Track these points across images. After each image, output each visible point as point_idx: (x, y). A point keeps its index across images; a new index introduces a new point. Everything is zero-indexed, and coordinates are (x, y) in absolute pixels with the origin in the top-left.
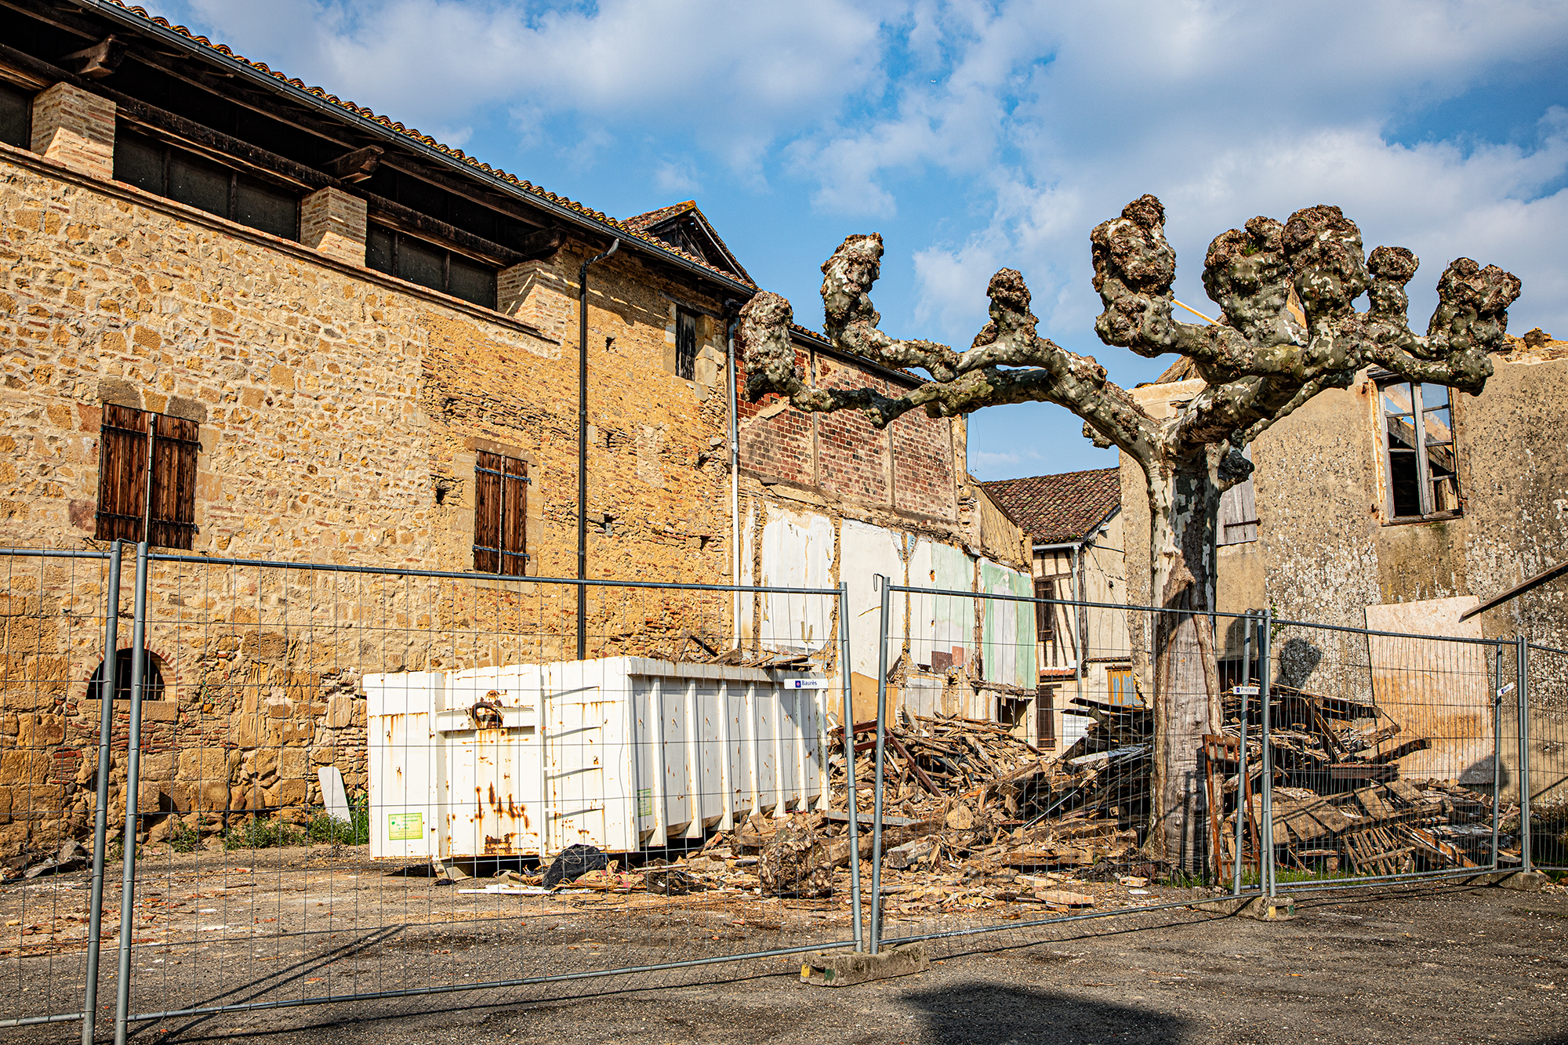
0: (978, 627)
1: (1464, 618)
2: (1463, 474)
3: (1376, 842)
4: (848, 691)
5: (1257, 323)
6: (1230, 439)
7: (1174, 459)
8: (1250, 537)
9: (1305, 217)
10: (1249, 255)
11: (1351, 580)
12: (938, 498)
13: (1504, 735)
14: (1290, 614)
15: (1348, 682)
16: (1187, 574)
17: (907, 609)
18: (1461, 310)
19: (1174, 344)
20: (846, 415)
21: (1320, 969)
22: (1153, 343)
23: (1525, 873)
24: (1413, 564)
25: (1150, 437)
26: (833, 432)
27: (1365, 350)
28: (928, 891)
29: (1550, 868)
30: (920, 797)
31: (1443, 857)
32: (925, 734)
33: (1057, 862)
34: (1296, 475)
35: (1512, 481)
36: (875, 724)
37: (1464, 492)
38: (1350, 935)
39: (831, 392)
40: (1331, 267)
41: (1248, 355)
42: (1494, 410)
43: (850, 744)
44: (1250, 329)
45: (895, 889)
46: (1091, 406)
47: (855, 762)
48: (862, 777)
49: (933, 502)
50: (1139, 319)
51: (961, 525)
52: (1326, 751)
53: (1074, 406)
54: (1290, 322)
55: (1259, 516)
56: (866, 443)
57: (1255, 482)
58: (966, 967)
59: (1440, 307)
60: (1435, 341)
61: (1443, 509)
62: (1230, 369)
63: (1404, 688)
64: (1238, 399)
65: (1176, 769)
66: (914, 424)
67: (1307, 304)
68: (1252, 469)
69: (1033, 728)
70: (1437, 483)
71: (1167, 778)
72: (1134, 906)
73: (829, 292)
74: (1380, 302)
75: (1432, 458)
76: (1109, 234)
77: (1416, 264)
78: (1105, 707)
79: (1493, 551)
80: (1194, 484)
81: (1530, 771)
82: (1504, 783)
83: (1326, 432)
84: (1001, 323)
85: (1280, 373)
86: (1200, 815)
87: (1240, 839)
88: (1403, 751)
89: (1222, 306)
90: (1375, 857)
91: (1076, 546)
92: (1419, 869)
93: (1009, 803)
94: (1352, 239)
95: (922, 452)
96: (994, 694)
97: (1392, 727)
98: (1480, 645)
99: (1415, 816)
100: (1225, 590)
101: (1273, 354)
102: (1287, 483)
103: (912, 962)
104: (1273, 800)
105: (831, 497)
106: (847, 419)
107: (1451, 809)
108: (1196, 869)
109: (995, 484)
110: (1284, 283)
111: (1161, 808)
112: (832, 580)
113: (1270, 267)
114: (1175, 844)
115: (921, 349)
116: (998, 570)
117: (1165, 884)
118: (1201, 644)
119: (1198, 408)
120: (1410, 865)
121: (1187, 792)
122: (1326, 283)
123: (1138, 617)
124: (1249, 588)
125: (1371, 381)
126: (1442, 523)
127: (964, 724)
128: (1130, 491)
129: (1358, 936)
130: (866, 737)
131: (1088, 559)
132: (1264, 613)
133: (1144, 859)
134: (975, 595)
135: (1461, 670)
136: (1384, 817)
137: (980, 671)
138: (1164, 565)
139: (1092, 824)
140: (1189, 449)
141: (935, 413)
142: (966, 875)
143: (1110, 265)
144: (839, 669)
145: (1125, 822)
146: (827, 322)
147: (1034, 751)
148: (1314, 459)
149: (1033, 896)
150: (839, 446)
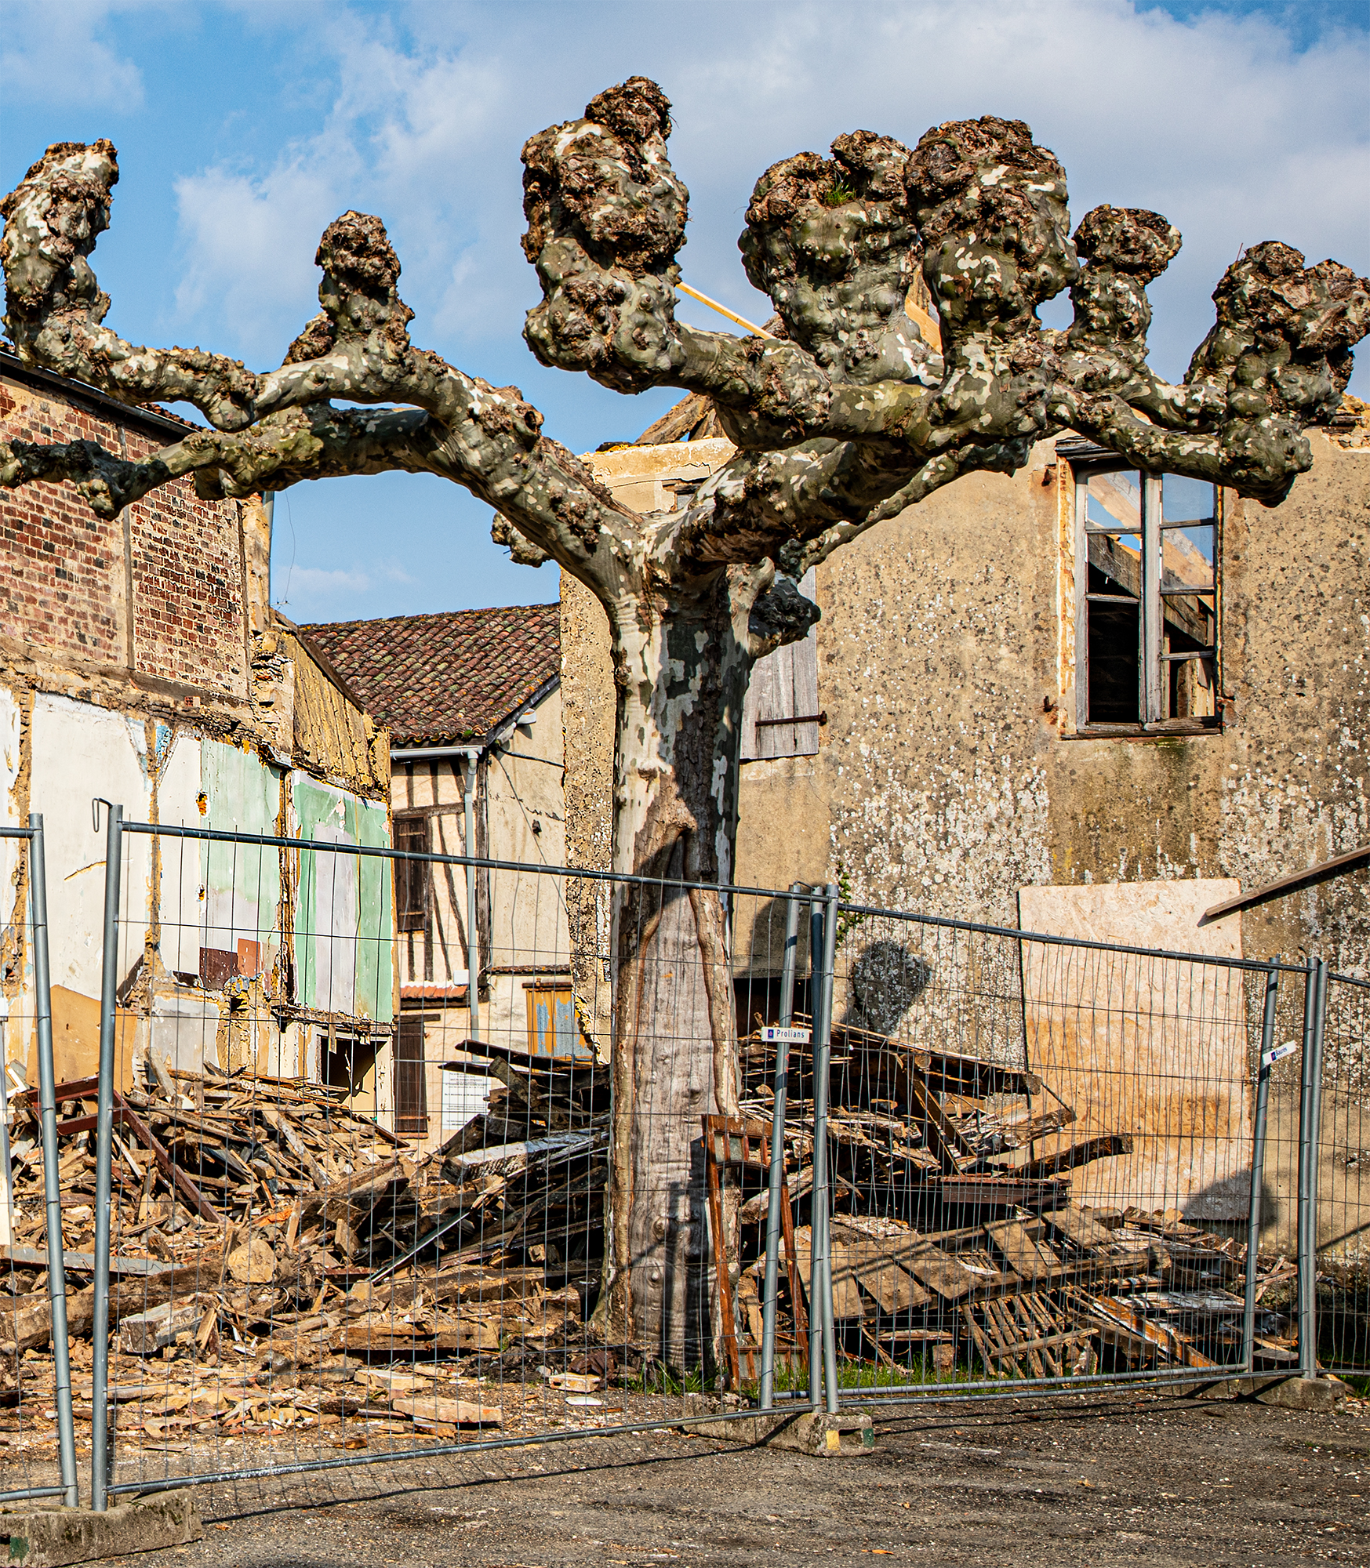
0: (287, 904)
1: (1209, 918)
2: (1229, 652)
3: (1026, 1318)
4: (44, 1022)
5: (843, 336)
6: (775, 558)
7: (665, 590)
8: (806, 746)
9: (954, 139)
10: (835, 205)
11: (995, 837)
12: (214, 654)
13: (1271, 1134)
14: (875, 895)
15: (979, 1026)
16: (680, 813)
17: (155, 866)
18: (1257, 340)
19: (676, 368)
20: (43, 492)
21: (926, 1541)
22: (634, 366)
23: (1305, 1379)
24: (1118, 814)
25: (622, 547)
26: (19, 525)
27: (1056, 403)
28: (197, 1396)
29: (1353, 1372)
30: (179, 1221)
31: (1152, 1347)
32: (187, 1104)
33: (434, 1344)
34: (901, 632)
35: (1326, 672)
36: (95, 1084)
37: (1229, 686)
38: (978, 1482)
39: (16, 447)
40: (1000, 238)
41: (821, 397)
42: (1304, 537)
43: (49, 1123)
44: (827, 348)
45: (134, 1391)
46: (509, 484)
47: (59, 1155)
48: (70, 1183)
49: (205, 662)
50: (610, 318)
51: (257, 708)
52: (934, 1152)
53: (477, 482)
54: (908, 338)
55: (823, 706)
56: (80, 546)
57: (821, 642)
58: (268, 1535)
59: (1215, 331)
60: (1199, 397)
61: (1184, 714)
62: (783, 422)
63: (1086, 1041)
64: (797, 482)
65: (653, 1177)
66: (170, 511)
67: (946, 305)
68: (816, 616)
69: (386, 1095)
70: (1176, 666)
71: (635, 1193)
72: (575, 1427)
73: (14, 253)
74: (1095, 312)
75: (1172, 617)
76: (559, 151)
77: (1175, 246)
78: (521, 1059)
79: (1276, 799)
80: (701, 640)
81: (1319, 1200)
82: (1269, 1220)
83: (965, 553)
84: (342, 319)
85: (882, 436)
86: (697, 1263)
87: (770, 1308)
88: (1079, 1156)
89: (775, 300)
90: (1024, 1345)
91: (473, 751)
92: (1106, 1367)
93: (343, 1234)
94: (1049, 187)
95: (186, 565)
96: (315, 1031)
97: (1060, 1114)
98: (1235, 971)
99: (1099, 1273)
100: (753, 845)
101: (871, 399)
102: (883, 648)
103: (170, 1525)
104: (834, 1239)
105: (14, 649)
106: (46, 500)
107: (1167, 1263)
108: (691, 1361)
109: (321, 630)
110: (903, 263)
111: (624, 1248)
112: (16, 810)
113: (876, 229)
114: (650, 1315)
115: (187, 366)
116: (324, 795)
117: (632, 1387)
118: (703, 945)
119: (718, 497)
120: (1090, 1362)
121: (673, 1220)
122: (986, 269)
123: (586, 891)
124: (798, 844)
125: (1062, 462)
126: (1179, 741)
127: (260, 1087)
128: (579, 650)
129: (993, 1484)
130: (78, 1108)
131: (495, 778)
132: (825, 891)
133: (594, 1341)
134: (280, 842)
135: (1196, 1013)
136: (1040, 1273)
137: (290, 987)
138: (640, 794)
139: (497, 1276)
140: (696, 573)
141: (211, 491)
142: (266, 1367)
143: (558, 212)
144: (29, 980)
145: (558, 1273)
146: (10, 312)
147: (388, 1139)
148: (937, 604)
149: (389, 1406)
150: (30, 553)
